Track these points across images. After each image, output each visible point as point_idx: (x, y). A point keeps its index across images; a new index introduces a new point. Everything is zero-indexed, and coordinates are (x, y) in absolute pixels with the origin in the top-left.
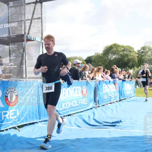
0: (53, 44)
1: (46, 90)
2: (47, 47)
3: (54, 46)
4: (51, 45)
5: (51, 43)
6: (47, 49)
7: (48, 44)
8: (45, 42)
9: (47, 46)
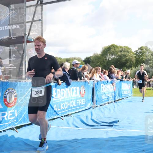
0: (44, 45)
1: (35, 94)
2: (37, 49)
3: (44, 48)
4: (41, 46)
5: (41, 44)
6: (38, 50)
7: (38, 46)
8: (36, 42)
9: (37, 47)
